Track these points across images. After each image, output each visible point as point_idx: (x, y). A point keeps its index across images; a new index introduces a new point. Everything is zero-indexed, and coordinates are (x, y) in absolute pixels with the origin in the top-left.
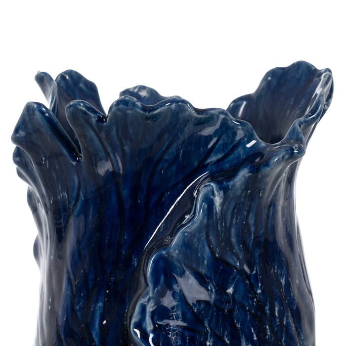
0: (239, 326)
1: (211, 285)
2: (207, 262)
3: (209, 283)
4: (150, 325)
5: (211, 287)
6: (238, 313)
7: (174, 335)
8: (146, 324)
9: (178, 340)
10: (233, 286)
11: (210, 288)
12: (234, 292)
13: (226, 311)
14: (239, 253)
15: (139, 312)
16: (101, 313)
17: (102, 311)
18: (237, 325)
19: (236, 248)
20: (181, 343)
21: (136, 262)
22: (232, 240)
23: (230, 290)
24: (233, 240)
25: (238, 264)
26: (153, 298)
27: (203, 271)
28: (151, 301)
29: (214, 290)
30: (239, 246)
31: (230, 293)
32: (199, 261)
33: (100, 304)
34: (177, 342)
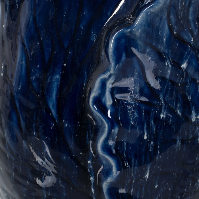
0: (190, 99)
1: (168, 61)
2: (166, 40)
3: (166, 59)
4: (110, 99)
5: (168, 64)
6: (190, 86)
7: (131, 108)
8: (105, 99)
9: (135, 114)
10: (187, 61)
11: (167, 65)
12: (188, 67)
13: (179, 85)
14: (194, 30)
15: (99, 88)
16: (58, 85)
17: (59, 83)
18: (188, 98)
19: (192, 25)
20: (137, 117)
21: (95, 38)
22: (189, 18)
23: (184, 66)
24: (190, 18)
25: (192, 40)
27: (161, 48)
28: (112, 77)
29: (170, 66)
30: (195, 24)
31: (184, 68)
32: (159, 39)
33: (58, 77)
34: (134, 116)
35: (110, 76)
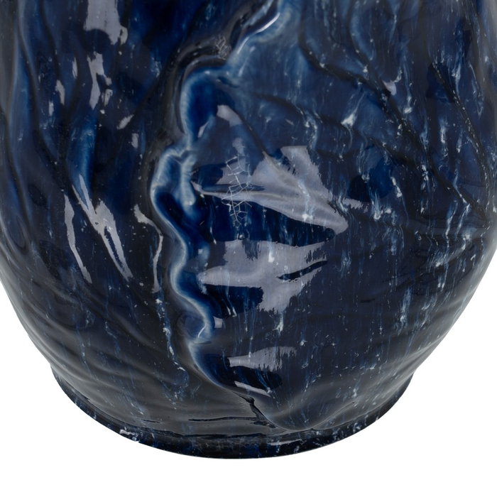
0: (368, 178)
1: (310, 119)
2: (303, 82)
3: (305, 116)
5: (310, 124)
6: (366, 156)
7: (237, 209)
9: (246, 218)
10: (355, 111)
11: (307, 125)
12: (357, 123)
13: (341, 157)
14: (367, 54)
16: (90, 151)
17: (92, 145)
18: (363, 177)
19: (362, 45)
20: (251, 223)
21: (158, 70)
22: (353, 34)
23: (349, 120)
24: (355, 34)
25: (365, 70)
26: (193, 152)
27: (293, 98)
28: (190, 157)
29: (316, 127)
30: (367, 41)
31: (349, 125)
32: (285, 85)
33: (90, 133)
34: (243, 222)
35: (186, 155)
